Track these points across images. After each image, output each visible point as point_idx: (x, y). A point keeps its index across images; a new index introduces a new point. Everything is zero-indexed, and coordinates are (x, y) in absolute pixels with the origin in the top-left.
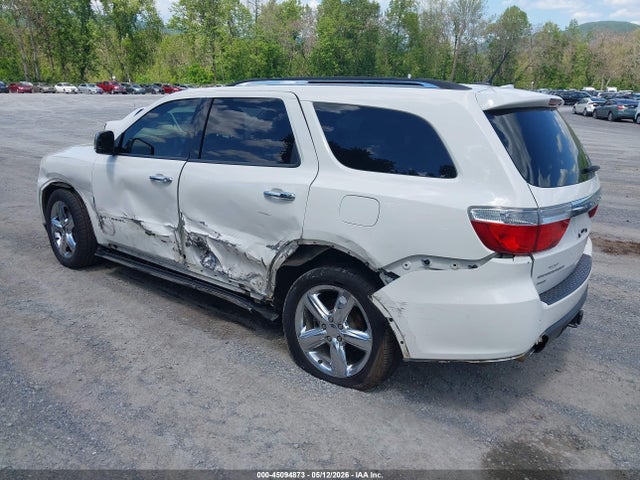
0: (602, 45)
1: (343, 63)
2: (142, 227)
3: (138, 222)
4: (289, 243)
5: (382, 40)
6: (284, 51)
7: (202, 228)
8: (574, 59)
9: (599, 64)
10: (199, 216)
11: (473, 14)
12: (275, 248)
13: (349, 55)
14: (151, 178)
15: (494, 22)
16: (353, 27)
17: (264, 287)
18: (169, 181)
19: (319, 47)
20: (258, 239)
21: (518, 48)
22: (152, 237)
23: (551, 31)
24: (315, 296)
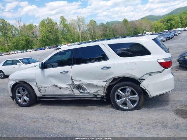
0: (115, 27)
1: (50, 40)
2: (58, 87)
3: (56, 86)
4: (110, 79)
5: (59, 32)
6: (31, 38)
7: (80, 82)
8: (110, 31)
9: (116, 31)
10: (79, 79)
11: (83, 23)
12: (106, 81)
13: (51, 37)
14: (61, 72)
15: (88, 24)
16: (51, 30)
17: (103, 93)
18: (68, 72)
19: (42, 36)
20: (100, 80)
21: (95, 30)
22: (61, 89)
23: (102, 25)
24: (119, 91)
